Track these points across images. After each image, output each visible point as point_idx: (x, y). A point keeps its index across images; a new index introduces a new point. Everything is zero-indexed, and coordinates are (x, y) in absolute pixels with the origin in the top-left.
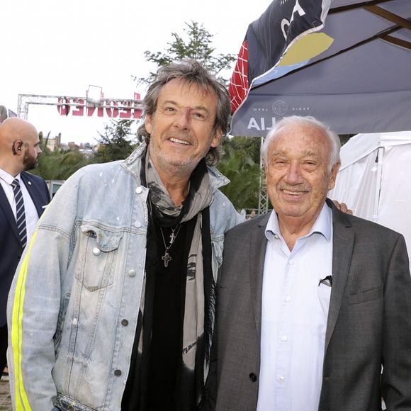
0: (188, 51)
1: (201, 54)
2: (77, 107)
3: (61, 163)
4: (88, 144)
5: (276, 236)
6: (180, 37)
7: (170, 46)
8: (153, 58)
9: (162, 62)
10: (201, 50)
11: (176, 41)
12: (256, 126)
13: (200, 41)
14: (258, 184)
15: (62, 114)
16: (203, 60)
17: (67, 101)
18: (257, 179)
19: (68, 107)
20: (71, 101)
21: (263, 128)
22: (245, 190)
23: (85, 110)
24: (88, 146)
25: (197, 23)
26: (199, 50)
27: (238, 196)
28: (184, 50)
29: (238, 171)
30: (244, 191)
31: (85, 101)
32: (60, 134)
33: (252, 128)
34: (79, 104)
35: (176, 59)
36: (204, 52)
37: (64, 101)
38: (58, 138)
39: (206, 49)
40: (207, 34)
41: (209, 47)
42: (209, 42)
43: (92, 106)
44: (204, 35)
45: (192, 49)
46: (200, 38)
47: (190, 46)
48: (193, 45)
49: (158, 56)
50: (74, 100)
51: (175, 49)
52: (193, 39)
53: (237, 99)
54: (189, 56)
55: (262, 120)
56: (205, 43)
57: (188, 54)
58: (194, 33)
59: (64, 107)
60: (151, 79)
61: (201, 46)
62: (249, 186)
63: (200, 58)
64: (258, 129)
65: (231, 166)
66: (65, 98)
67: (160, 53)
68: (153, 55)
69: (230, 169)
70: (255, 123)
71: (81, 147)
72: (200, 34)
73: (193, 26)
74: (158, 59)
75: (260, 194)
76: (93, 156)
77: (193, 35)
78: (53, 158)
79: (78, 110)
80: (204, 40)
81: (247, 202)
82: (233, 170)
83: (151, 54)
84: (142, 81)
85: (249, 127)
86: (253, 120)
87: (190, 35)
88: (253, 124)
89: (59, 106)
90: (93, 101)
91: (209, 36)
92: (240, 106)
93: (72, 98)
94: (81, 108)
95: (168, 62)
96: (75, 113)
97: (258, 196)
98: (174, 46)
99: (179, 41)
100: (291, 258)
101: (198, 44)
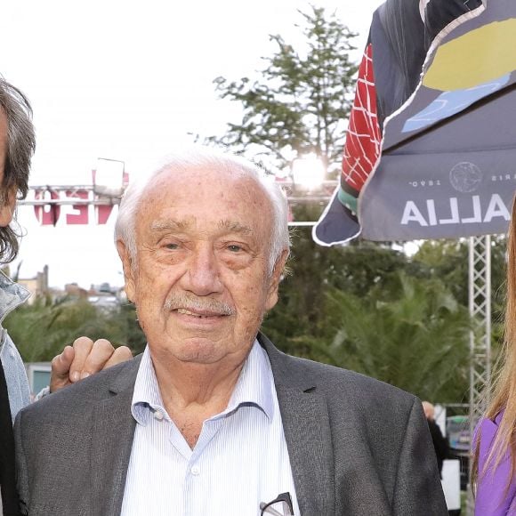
0: (306, 71)
1: (334, 76)
2: (76, 207)
3: (50, 326)
4: (107, 285)
5: (157, 414)
6: (287, 43)
7: (268, 64)
8: (231, 91)
9: (251, 98)
10: (335, 69)
11: (279, 51)
12: (419, 218)
13: (331, 50)
14: (468, 349)
15: (44, 223)
16: (339, 88)
17: (53, 195)
18: (465, 337)
19: (55, 208)
20: (62, 195)
21: (433, 222)
22: (439, 362)
23: (93, 213)
24: (106, 290)
25: (322, 10)
26: (330, 68)
27: (426, 376)
28: (299, 71)
29: (421, 324)
30: (437, 365)
31: (91, 194)
32: (46, 268)
33: (410, 222)
34: (78, 200)
35: (281, 90)
36: (341, 71)
37: (48, 195)
38: (43, 277)
39: (345, 65)
40: (345, 32)
41: (350, 60)
42: (351, 48)
43: (105, 201)
44: (340, 34)
45: (315, 67)
46: (331, 41)
47: (311, 60)
48: (316, 57)
49: (242, 86)
50: (68, 193)
51: (278, 69)
52: (316, 45)
53: (363, 162)
54: (310, 82)
55: (430, 204)
56: (342, 53)
57: (308, 79)
58: (319, 31)
59: (48, 209)
60: (230, 137)
61: (334, 58)
62: (447, 354)
63: (333, 86)
64: (423, 223)
65: (406, 312)
66: (49, 189)
67: (246, 80)
68: (233, 86)
69: (403, 320)
70: (416, 211)
71: (92, 293)
72: (331, 32)
73: (314, 17)
74: (243, 92)
75: (473, 372)
76: (119, 309)
77: (315, 37)
78: (32, 315)
79: (77, 212)
80: (339, 45)
81: (445, 388)
82: (411, 321)
83: (227, 84)
84: (213, 143)
85: (405, 221)
86: (410, 206)
87: (310, 35)
88: (412, 214)
89: (37, 208)
90: (106, 192)
91: (351, 35)
92: (370, 176)
93: (63, 189)
94: (82, 207)
95: (264, 98)
96: (71, 220)
97: (468, 375)
98: (276, 63)
99: (286, 50)
100: (193, 463)
101: (328, 54)
